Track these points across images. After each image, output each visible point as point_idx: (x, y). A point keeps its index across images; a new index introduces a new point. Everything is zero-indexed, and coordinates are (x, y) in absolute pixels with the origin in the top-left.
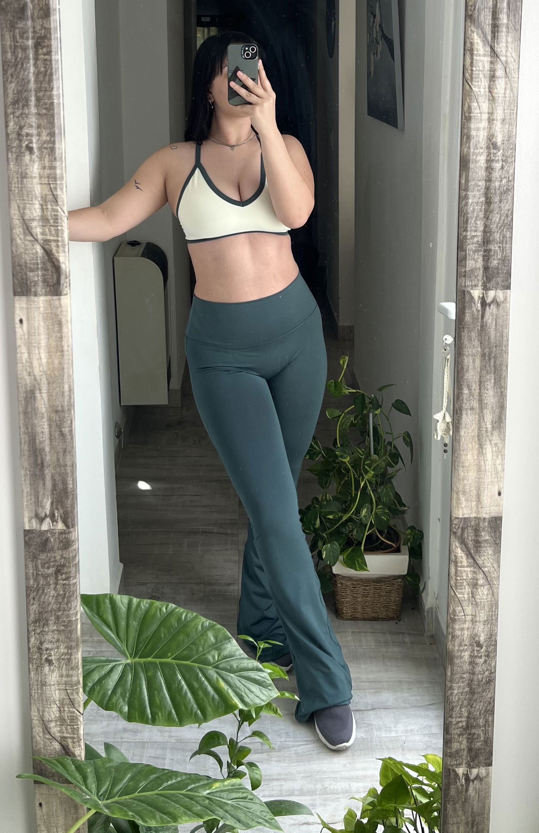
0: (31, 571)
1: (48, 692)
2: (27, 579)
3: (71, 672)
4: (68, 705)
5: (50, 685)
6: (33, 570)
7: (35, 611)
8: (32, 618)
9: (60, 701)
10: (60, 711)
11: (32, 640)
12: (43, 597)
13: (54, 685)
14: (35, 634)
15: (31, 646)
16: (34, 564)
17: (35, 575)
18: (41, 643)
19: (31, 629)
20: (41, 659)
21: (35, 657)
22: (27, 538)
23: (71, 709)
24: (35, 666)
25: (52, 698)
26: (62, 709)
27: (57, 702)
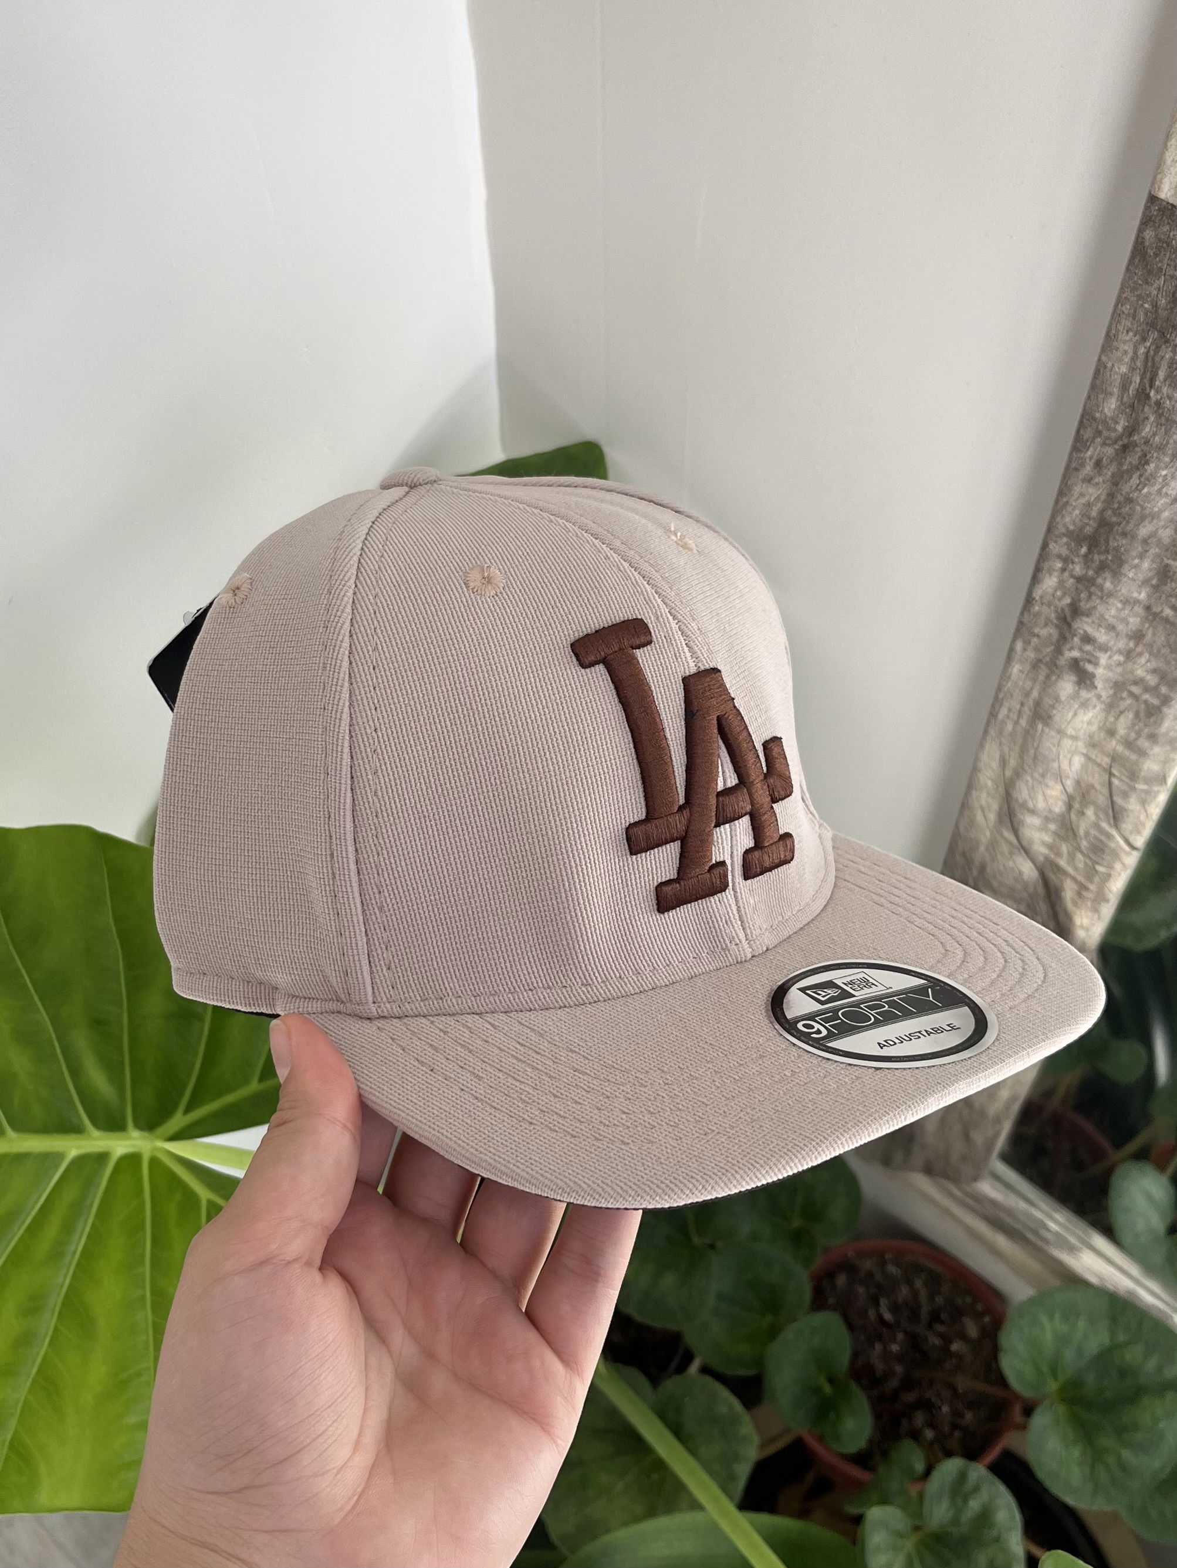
0: (1124, 369)
1: (1047, 744)
2: (1098, 386)
3: (1144, 743)
4: (1098, 808)
5: (1061, 732)
6: (1132, 369)
7: (1089, 505)
8: (1071, 518)
9: (1078, 783)
10: (1069, 806)
11: (1049, 583)
12: (1135, 480)
13: (1075, 738)
14: (1063, 570)
15: (1037, 594)
16: (1142, 350)
17: (1132, 391)
18: (1075, 610)
19: (1054, 548)
20: (1058, 651)
21: (1044, 632)
22: (1149, 234)
23: (1104, 825)
24: (1031, 654)
25: (1055, 765)
26: (1077, 806)
27: (1069, 783)
